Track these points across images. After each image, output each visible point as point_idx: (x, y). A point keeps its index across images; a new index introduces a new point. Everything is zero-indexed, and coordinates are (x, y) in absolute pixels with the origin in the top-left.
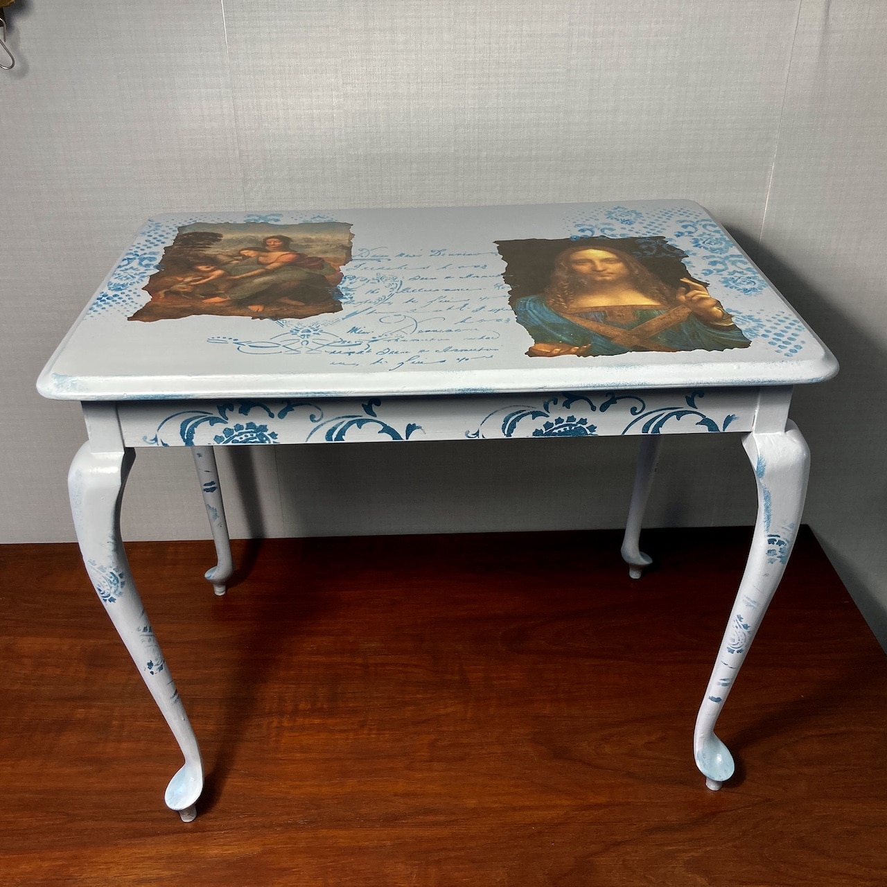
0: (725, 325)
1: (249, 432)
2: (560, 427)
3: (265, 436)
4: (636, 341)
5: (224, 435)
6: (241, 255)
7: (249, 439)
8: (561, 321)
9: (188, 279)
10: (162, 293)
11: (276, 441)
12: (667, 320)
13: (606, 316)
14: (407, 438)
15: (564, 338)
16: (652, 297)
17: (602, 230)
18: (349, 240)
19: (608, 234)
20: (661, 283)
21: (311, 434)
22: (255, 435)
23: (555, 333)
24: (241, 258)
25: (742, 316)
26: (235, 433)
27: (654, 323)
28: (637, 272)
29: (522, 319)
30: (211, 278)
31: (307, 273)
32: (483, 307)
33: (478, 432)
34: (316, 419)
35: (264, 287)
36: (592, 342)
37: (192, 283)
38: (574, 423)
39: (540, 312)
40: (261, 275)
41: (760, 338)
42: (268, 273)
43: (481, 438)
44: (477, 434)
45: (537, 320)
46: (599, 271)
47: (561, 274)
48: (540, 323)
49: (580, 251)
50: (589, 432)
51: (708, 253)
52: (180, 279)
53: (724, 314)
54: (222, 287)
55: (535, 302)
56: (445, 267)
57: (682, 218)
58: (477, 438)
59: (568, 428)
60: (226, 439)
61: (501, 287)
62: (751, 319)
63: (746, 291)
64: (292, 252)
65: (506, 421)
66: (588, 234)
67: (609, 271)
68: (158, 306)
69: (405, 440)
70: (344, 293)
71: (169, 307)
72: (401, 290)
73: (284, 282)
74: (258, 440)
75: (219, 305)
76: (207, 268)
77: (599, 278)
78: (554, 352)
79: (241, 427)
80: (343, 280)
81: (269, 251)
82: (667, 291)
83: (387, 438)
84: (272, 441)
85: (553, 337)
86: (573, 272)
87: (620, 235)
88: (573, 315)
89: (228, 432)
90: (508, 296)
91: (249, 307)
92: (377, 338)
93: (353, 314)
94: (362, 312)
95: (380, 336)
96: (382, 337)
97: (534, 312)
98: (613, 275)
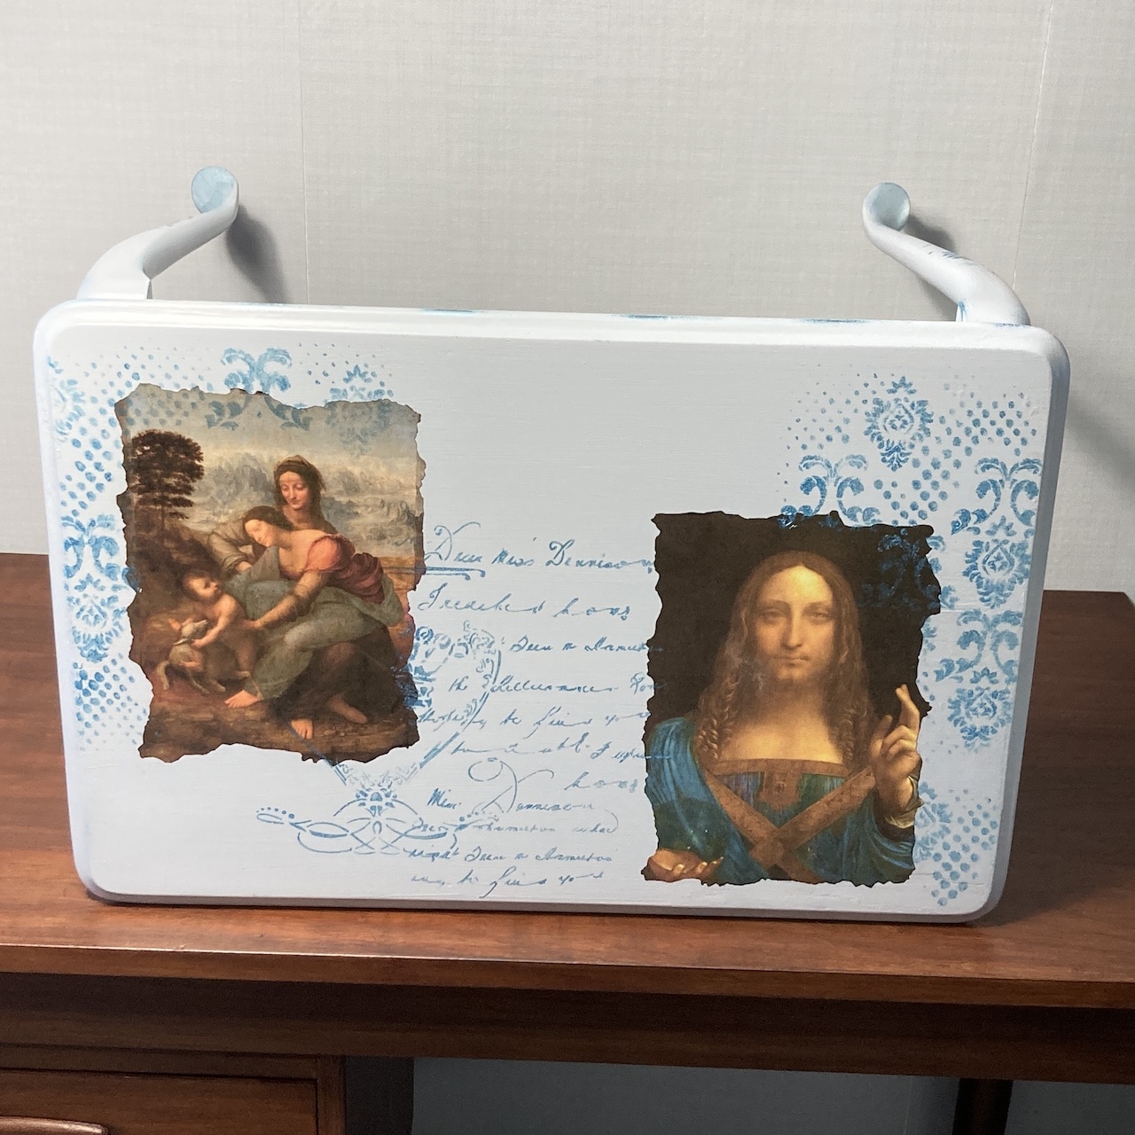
0: (902, 826)
4: (779, 855)
6: (248, 540)
8: (700, 795)
9: (188, 628)
10: (160, 670)
12: (836, 805)
13: (760, 788)
15: (695, 839)
16: (838, 740)
17: (842, 487)
18: (418, 488)
19: (847, 504)
20: (866, 700)
23: (686, 826)
24: (248, 549)
25: (934, 807)
27: (817, 812)
28: (843, 659)
29: (653, 784)
30: (222, 623)
31: (362, 615)
32: (607, 746)
35: (304, 663)
36: (727, 852)
37: (199, 642)
39: (678, 769)
40: (293, 617)
41: (930, 860)
42: (302, 611)
45: (672, 788)
46: (789, 648)
47: (732, 652)
48: (674, 798)
49: (780, 569)
52: (176, 626)
53: (913, 796)
54: (244, 656)
55: (678, 736)
56: (565, 611)
61: (640, 685)
62: (939, 814)
63: (973, 733)
64: (329, 529)
66: (813, 497)
67: (806, 649)
68: (167, 714)
70: (418, 687)
71: (184, 716)
72: (498, 683)
73: (331, 643)
75: (250, 714)
76: (207, 586)
77: (784, 673)
78: (677, 872)
80: (415, 641)
81: (289, 527)
82: (864, 724)
85: (682, 836)
86: (752, 646)
88: (721, 779)
91: (294, 724)
92: (467, 821)
93: (436, 751)
94: (443, 747)
95: (469, 816)
96: (474, 817)
97: (671, 767)
98: (807, 664)
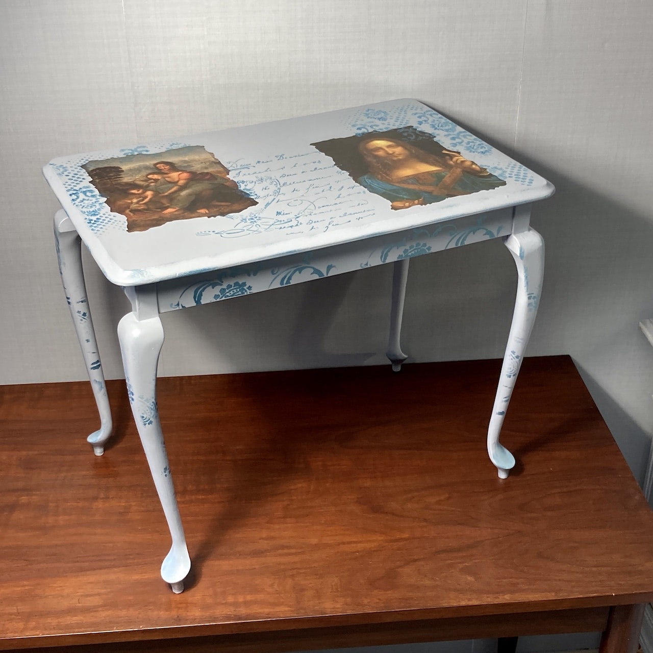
0: (486, 174)
1: (235, 289)
2: (412, 251)
3: (244, 289)
4: (446, 192)
5: (220, 294)
6: (150, 179)
7: (235, 293)
8: (395, 188)
9: (134, 201)
10: (128, 212)
11: (251, 291)
12: (453, 177)
13: (418, 180)
14: (327, 275)
15: (405, 197)
16: (435, 165)
17: (371, 127)
18: (214, 158)
19: (377, 129)
20: (433, 156)
21: (272, 283)
22: (238, 290)
23: (397, 195)
24: (153, 181)
25: (491, 168)
26: (227, 291)
27: (447, 180)
28: (414, 151)
29: (372, 190)
30: (149, 197)
31: (210, 183)
32: (343, 187)
33: (367, 263)
34: (275, 272)
35: (192, 198)
36: (423, 196)
38: (420, 247)
39: (378, 184)
40: (180, 190)
41: (509, 178)
42: (184, 187)
43: (369, 266)
44: (367, 264)
45: (380, 189)
46: (391, 154)
47: (370, 159)
48: (385, 191)
49: (369, 142)
50: (427, 251)
51: (446, 133)
52: (129, 201)
53: (481, 169)
55: (370, 179)
56: (295, 166)
57: (415, 112)
58: (367, 267)
59: (416, 251)
60: (221, 296)
61: (342, 173)
62: (497, 169)
63: (483, 153)
64: (183, 171)
65: (382, 253)
66: (364, 130)
67: (397, 153)
68: (136, 221)
69: (326, 276)
70: (248, 193)
72: (281, 185)
73: (201, 191)
74: (240, 293)
76: (137, 191)
77: (395, 159)
78: (406, 206)
79: (231, 286)
80: (238, 184)
82: (440, 160)
83: (316, 277)
84: (248, 291)
85: (399, 197)
86: (376, 157)
87: (385, 128)
88: (399, 182)
89: (222, 291)
90: (351, 179)
91: (198, 211)
92: (298, 216)
93: (268, 204)
94: (271, 202)
95: (299, 214)
96: (300, 214)
97: (375, 185)
98: (402, 155)
